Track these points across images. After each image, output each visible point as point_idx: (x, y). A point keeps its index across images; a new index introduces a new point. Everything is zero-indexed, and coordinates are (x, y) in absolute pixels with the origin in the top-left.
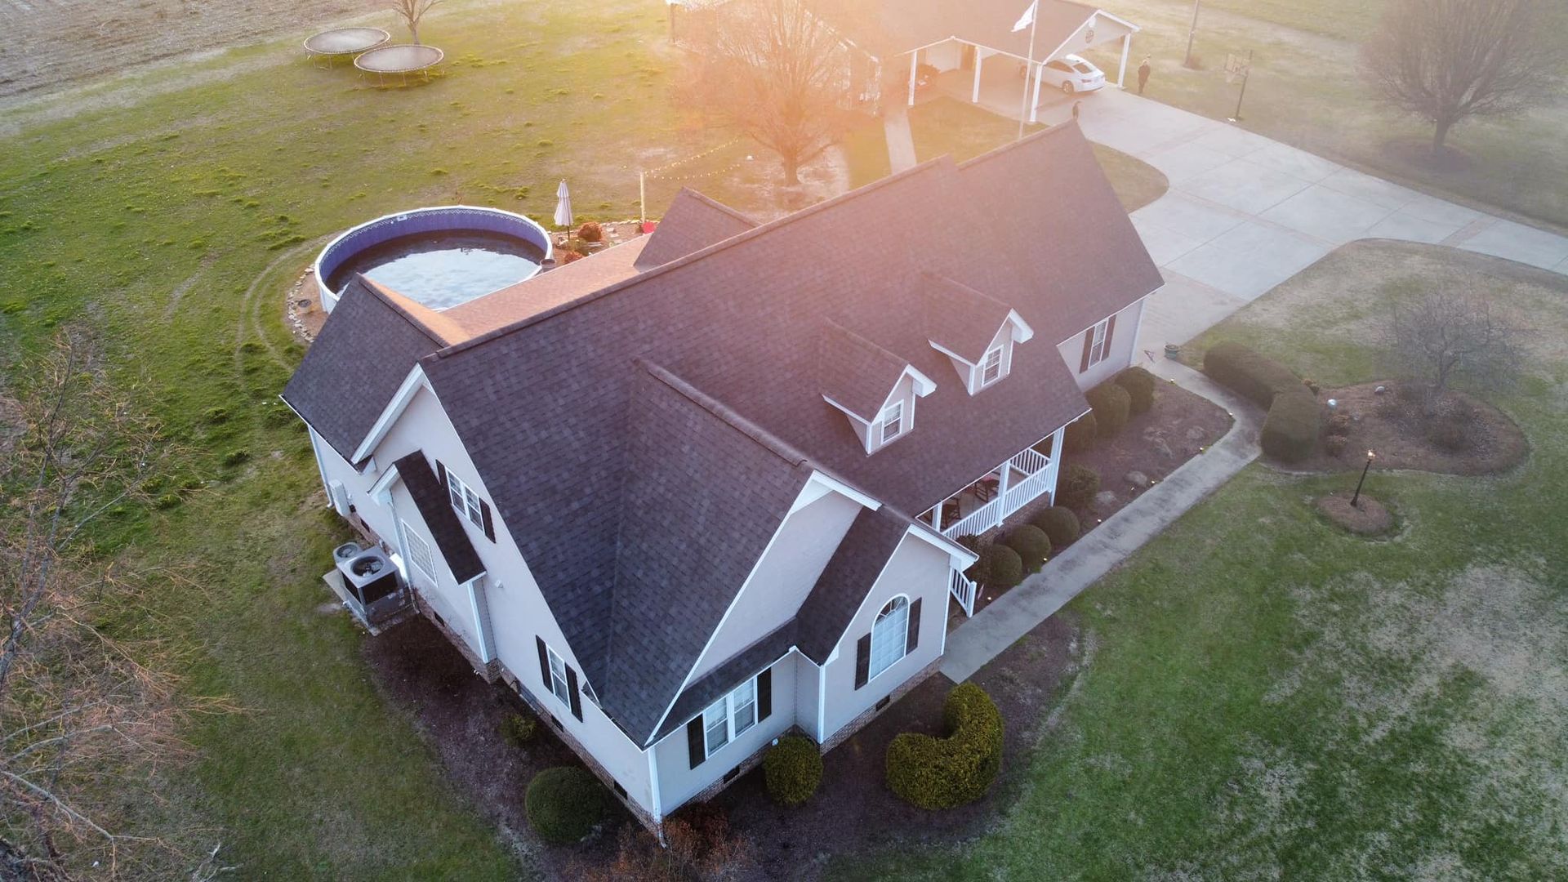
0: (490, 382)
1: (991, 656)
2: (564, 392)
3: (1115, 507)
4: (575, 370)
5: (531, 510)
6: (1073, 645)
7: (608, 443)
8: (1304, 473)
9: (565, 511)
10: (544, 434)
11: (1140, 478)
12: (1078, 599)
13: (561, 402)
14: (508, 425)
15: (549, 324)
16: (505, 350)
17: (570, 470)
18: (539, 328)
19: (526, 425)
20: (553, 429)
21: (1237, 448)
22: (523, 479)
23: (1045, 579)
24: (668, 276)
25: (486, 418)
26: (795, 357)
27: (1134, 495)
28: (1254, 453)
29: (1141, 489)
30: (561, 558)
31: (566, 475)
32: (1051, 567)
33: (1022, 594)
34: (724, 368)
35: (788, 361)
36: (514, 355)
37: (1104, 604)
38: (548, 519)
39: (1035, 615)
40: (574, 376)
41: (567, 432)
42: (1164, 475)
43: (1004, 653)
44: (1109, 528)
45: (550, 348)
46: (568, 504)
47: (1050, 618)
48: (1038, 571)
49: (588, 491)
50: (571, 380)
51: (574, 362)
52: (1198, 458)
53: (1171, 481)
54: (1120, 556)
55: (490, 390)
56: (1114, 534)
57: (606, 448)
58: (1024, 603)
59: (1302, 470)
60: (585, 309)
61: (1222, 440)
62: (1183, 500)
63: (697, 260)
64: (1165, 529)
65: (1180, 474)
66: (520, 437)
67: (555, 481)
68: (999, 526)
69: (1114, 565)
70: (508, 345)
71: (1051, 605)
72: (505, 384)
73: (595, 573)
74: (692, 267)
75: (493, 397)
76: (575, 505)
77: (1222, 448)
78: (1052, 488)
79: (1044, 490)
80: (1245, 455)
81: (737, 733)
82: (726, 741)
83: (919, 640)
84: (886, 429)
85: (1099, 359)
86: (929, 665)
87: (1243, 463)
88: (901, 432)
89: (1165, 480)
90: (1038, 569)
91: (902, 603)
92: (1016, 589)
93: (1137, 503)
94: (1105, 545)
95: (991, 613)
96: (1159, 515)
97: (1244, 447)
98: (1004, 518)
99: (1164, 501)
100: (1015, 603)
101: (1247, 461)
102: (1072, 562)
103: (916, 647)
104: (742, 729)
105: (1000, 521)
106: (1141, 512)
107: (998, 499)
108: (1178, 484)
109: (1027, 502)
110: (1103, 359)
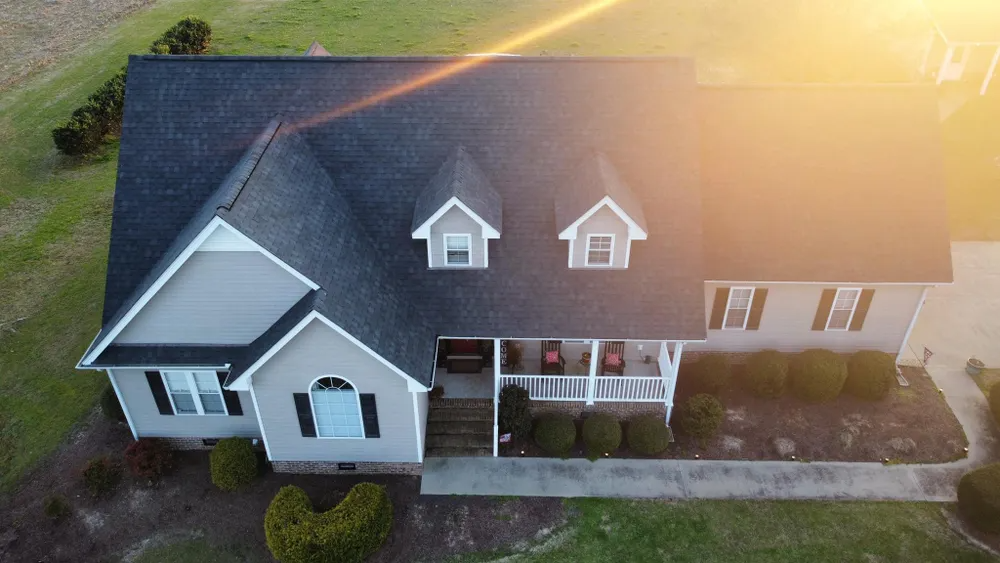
0: (166, 86)
1: (470, 492)
2: (211, 114)
3: (732, 455)
4: (229, 103)
5: (139, 180)
6: (546, 531)
7: (220, 162)
8: (986, 547)
9: (160, 192)
10: (180, 136)
11: (785, 446)
12: (595, 501)
13: (205, 120)
14: (160, 120)
15: (231, 65)
16: (188, 70)
17: (181, 167)
18: (222, 65)
19: (171, 125)
20: (188, 136)
21: (931, 483)
22: (147, 158)
23: (590, 469)
24: (343, 65)
25: (148, 109)
26: (414, 165)
27: (761, 457)
28: (947, 496)
29: (776, 456)
30: (138, 221)
31: (176, 169)
32: (606, 464)
33: (555, 467)
34: (345, 148)
35: (405, 165)
36: (193, 75)
37: (612, 520)
38: (146, 192)
39: (544, 489)
40: (226, 106)
41: (196, 142)
42: (818, 457)
43: (483, 497)
44: (702, 467)
45: (221, 82)
46: (167, 187)
47: (553, 499)
48: (592, 460)
49: (185, 187)
50: (222, 108)
51: (232, 97)
52: (877, 466)
53: (817, 468)
54: (680, 494)
55: (162, 92)
56: (700, 475)
57: (216, 164)
58: (549, 474)
59: (985, 542)
60: (264, 64)
61: (924, 466)
62: (807, 488)
63: (378, 62)
64: (752, 501)
65: (836, 467)
66: (162, 130)
67: (167, 169)
68: (587, 404)
69: (663, 497)
70: (193, 68)
71: (567, 488)
72: (175, 92)
73: (154, 242)
74: (368, 65)
75: (161, 98)
76: (170, 192)
77: (916, 471)
78: (669, 404)
79: (660, 400)
80: (934, 493)
81: (206, 411)
82: (195, 411)
83: (381, 433)
84: (449, 253)
85: (845, 327)
86: (404, 463)
87: (921, 497)
88: (471, 264)
89: (813, 463)
90: (593, 458)
91: (348, 387)
92: (557, 461)
93: (759, 466)
94: (678, 479)
95: (514, 464)
96: (763, 485)
97: (941, 485)
98: (597, 400)
99: (787, 478)
100: (541, 468)
101: (928, 498)
102: (628, 472)
103: (379, 436)
104: (212, 411)
105: (590, 400)
106: (749, 474)
107: (583, 378)
108: (821, 474)
109: (632, 400)
110: (850, 329)
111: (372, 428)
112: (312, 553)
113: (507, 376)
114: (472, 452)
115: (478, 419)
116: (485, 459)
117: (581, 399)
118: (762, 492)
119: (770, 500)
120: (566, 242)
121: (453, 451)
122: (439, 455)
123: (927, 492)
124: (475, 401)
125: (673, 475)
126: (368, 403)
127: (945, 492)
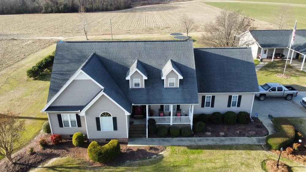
3: (208, 136)
6: (161, 153)
11: (222, 134)
21: (259, 141)
23: (172, 140)
27: (217, 136)
32: (176, 139)
33: (163, 140)
42: (231, 136)
52: (246, 138)
54: (195, 145)
56: (201, 140)
58: (161, 142)
61: (258, 137)
62: (228, 143)
64: (214, 146)
65: (235, 138)
69: (191, 145)
71: (166, 144)
77: (256, 139)
78: (192, 124)
79: (189, 123)
80: (260, 143)
81: (72, 126)
82: (69, 126)
83: (118, 129)
84: (135, 84)
85: (235, 106)
86: (123, 139)
87: (257, 143)
88: (140, 87)
89: (229, 137)
90: (173, 137)
91: (110, 115)
92: (163, 138)
93: (215, 138)
94: (195, 141)
95: (152, 139)
96: (217, 142)
97: (262, 141)
98: (173, 124)
99: (223, 141)
100: (159, 140)
101: (259, 144)
102: (182, 140)
103: (117, 130)
104: (74, 126)
105: (171, 124)
106: (213, 140)
107: (169, 117)
108: (231, 140)
109: (182, 123)
110: (237, 107)
111: (115, 128)
112: (100, 155)
113: (150, 117)
114: (141, 137)
115: (142, 129)
116: (145, 139)
117: (169, 124)
118: (216, 144)
119: (218, 145)
120: (163, 80)
121: (136, 137)
122: (132, 138)
123: (258, 143)
124: (142, 125)
125: (193, 141)
126: (115, 119)
127: (263, 143)
